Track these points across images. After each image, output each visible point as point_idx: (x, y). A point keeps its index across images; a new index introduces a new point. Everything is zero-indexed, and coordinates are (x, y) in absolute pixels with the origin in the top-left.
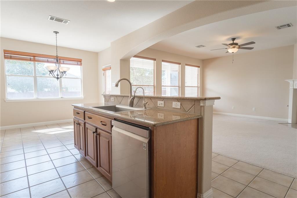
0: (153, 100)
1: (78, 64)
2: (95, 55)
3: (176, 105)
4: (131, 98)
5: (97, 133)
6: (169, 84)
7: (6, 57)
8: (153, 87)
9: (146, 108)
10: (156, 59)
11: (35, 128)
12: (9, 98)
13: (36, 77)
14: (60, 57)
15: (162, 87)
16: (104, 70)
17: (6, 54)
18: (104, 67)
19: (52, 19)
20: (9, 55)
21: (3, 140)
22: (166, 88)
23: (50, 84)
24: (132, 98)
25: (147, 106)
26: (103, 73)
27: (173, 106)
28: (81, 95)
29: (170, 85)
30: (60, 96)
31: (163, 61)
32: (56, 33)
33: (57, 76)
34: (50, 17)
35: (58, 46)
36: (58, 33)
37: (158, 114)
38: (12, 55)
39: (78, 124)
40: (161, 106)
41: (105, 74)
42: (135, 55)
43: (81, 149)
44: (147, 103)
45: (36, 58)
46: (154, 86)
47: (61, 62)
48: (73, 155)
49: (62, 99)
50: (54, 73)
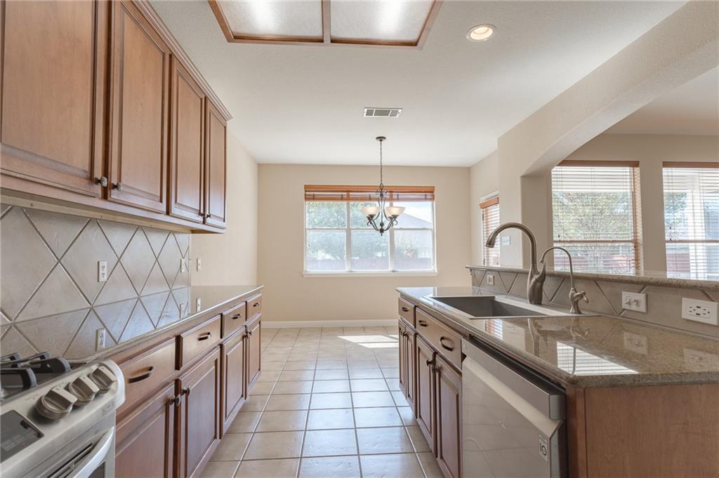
0: (606, 289)
1: (426, 199)
2: (465, 173)
3: (698, 311)
4: (533, 280)
5: (435, 365)
6: (701, 236)
7: (307, 198)
8: (632, 244)
9: (580, 313)
10: (638, 162)
11: (344, 330)
12: (310, 269)
13: (351, 229)
14: (387, 188)
15: (667, 244)
16: (485, 206)
17: (307, 193)
18: (483, 200)
19: (369, 113)
20: (313, 193)
21: (293, 347)
22: (687, 249)
23: (384, 242)
24: (536, 277)
25: (581, 303)
26: (482, 213)
27: (686, 314)
28: (432, 267)
29: (704, 238)
30: (390, 269)
31: (666, 164)
32: (381, 140)
33: (379, 227)
34: (366, 110)
35: (385, 166)
36: (385, 138)
37: (626, 335)
38: (315, 193)
39: (404, 335)
40: (634, 307)
41: (487, 216)
42: (563, 161)
43: (409, 396)
44: (581, 296)
45: (351, 193)
46: (635, 242)
47: (395, 197)
48: (396, 407)
49: (393, 275)
50: (375, 221)
